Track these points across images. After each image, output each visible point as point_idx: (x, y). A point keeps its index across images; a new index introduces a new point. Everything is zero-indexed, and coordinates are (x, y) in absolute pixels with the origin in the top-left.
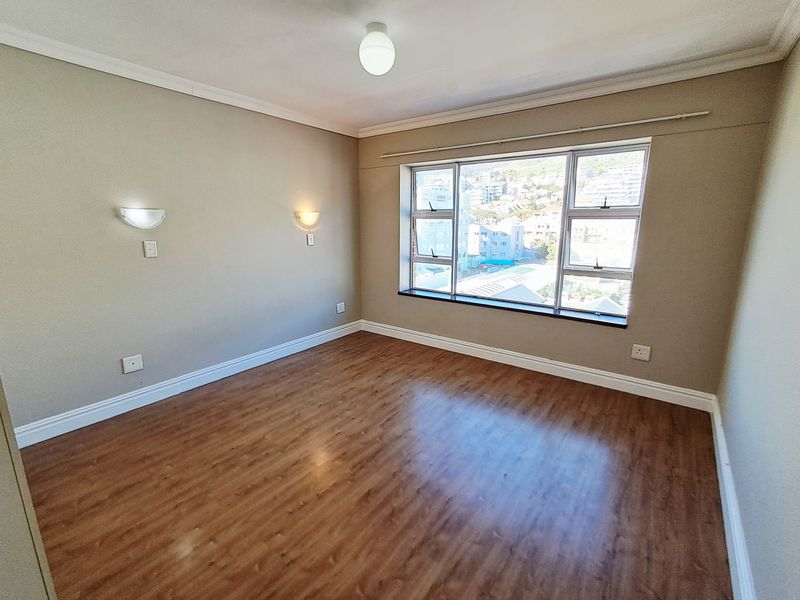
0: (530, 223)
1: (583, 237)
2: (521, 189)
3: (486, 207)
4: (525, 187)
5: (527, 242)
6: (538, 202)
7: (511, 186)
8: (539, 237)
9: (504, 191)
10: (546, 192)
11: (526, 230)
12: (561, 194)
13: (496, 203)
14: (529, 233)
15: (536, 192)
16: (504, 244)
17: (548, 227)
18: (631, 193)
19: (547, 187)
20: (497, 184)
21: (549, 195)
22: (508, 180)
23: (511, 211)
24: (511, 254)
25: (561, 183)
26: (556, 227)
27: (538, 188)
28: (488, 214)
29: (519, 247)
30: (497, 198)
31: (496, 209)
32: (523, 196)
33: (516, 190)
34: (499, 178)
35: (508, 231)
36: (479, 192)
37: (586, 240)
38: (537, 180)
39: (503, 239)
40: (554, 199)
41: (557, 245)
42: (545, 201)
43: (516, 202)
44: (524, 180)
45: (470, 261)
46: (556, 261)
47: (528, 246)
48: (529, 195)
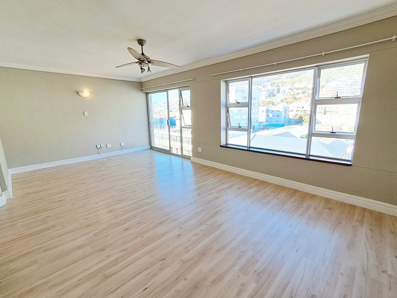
0: (293, 106)
1: (323, 112)
2: (287, 90)
3: (268, 100)
4: (290, 89)
5: (291, 115)
6: (297, 96)
7: (282, 89)
8: (298, 113)
9: (278, 91)
10: (302, 91)
11: (290, 110)
12: (310, 92)
13: (274, 98)
14: (292, 111)
15: (296, 91)
16: (278, 116)
17: (303, 107)
18: (351, 89)
19: (303, 89)
20: (274, 88)
21: (304, 93)
22: (280, 86)
23: (282, 101)
24: (282, 121)
25: (311, 86)
26: (308, 107)
27: (297, 89)
28: (269, 103)
29: (287, 118)
30: (274, 96)
31: (274, 100)
32: (289, 94)
33: (285, 91)
34: (276, 85)
35: (281, 110)
36: (265, 93)
37: (325, 114)
38: (296, 86)
39: (278, 113)
40: (307, 94)
41: (308, 117)
42: (301, 95)
43: (285, 96)
44: (289, 86)
45: (259, 125)
46: (307, 124)
47: (291, 117)
48: (292, 93)
